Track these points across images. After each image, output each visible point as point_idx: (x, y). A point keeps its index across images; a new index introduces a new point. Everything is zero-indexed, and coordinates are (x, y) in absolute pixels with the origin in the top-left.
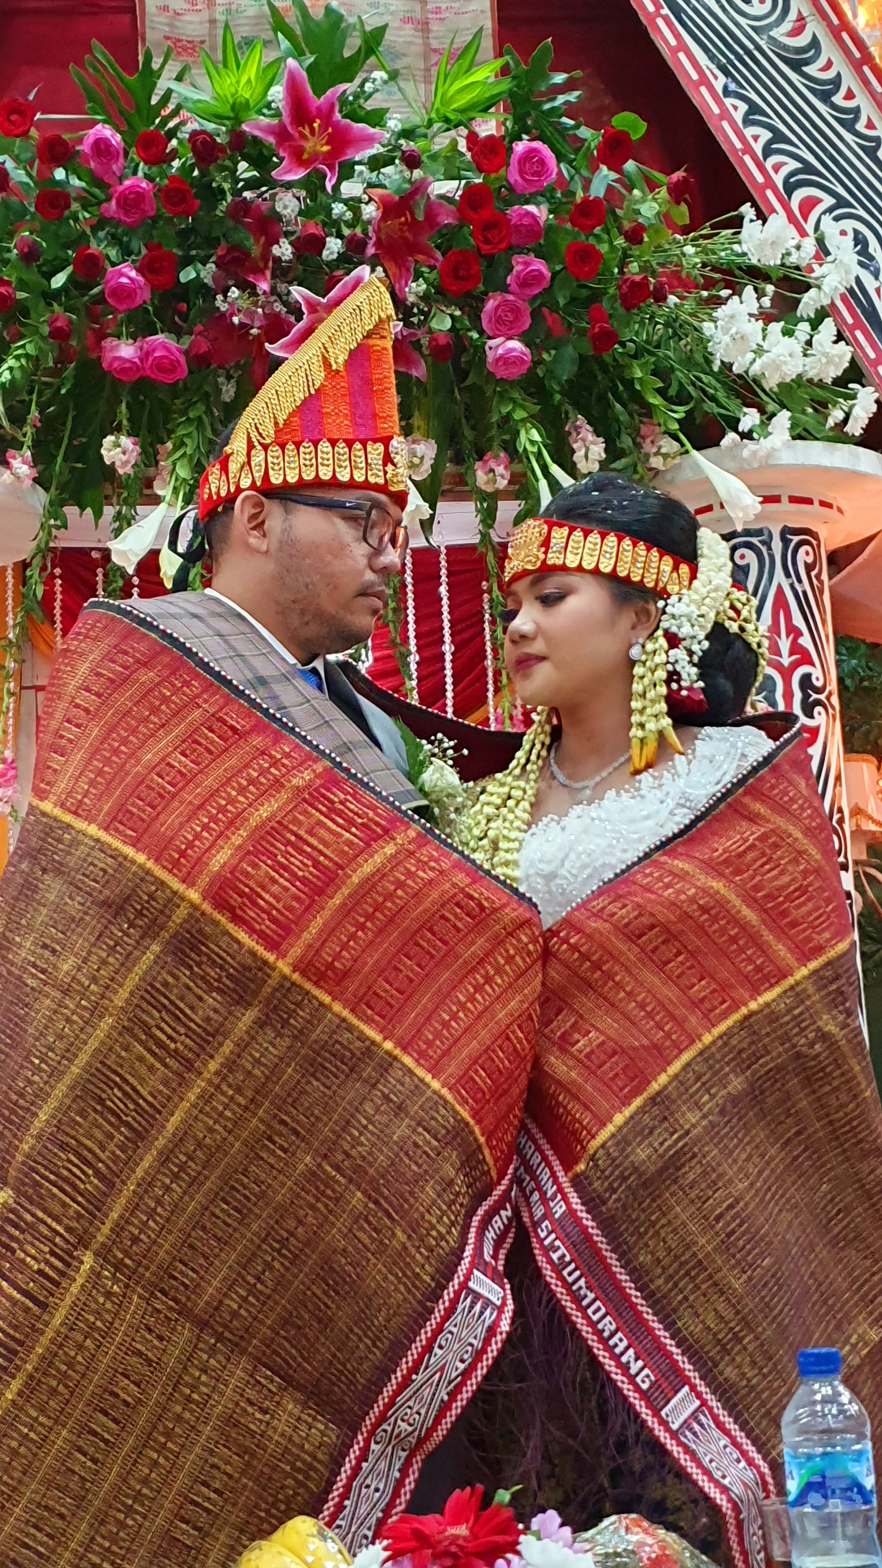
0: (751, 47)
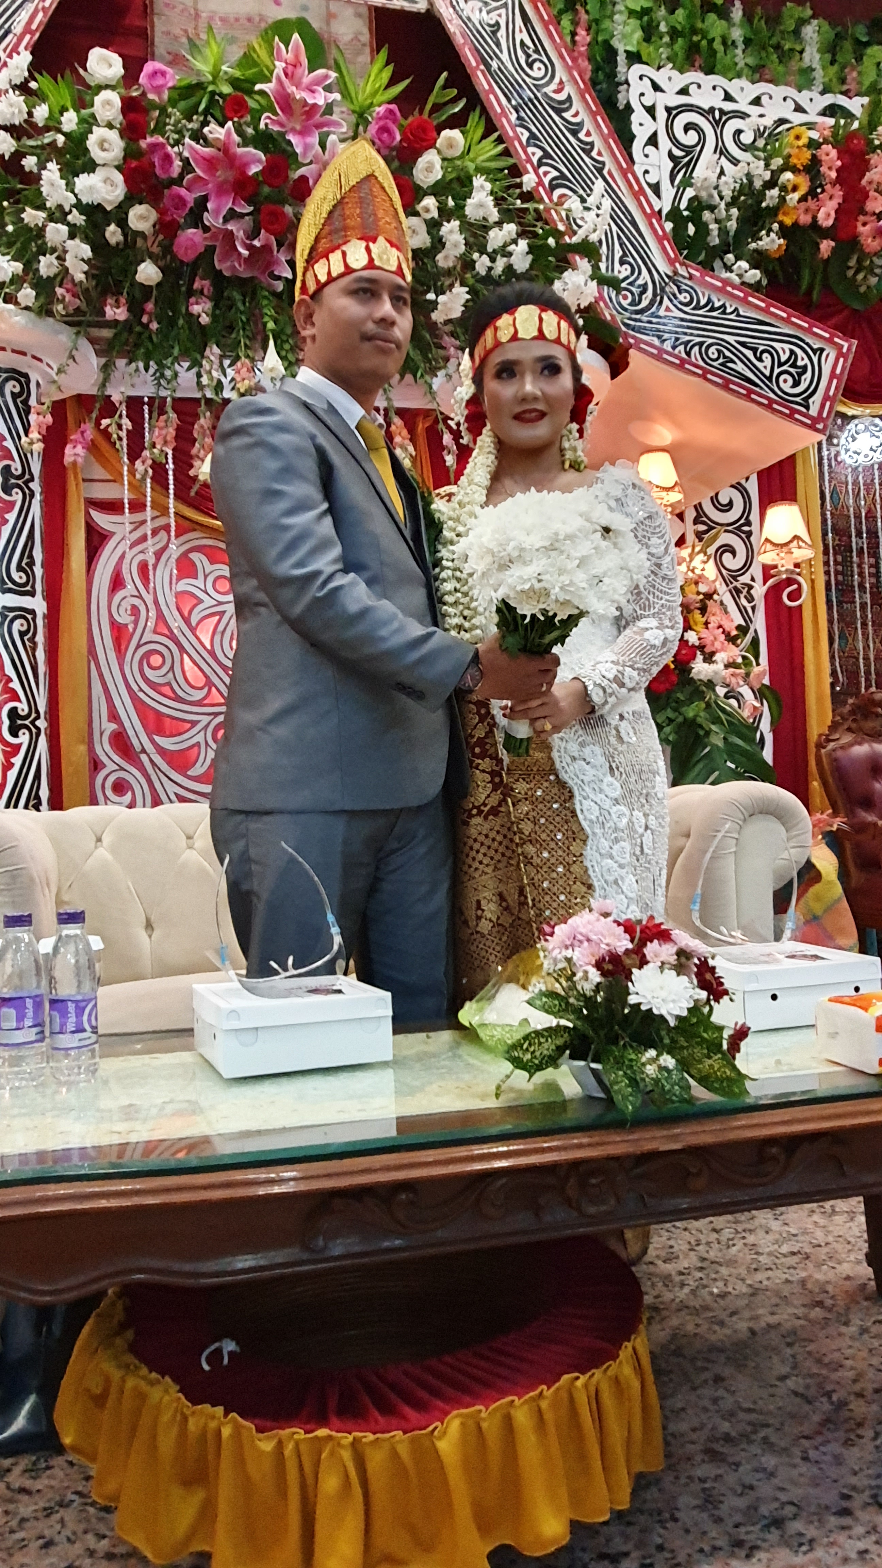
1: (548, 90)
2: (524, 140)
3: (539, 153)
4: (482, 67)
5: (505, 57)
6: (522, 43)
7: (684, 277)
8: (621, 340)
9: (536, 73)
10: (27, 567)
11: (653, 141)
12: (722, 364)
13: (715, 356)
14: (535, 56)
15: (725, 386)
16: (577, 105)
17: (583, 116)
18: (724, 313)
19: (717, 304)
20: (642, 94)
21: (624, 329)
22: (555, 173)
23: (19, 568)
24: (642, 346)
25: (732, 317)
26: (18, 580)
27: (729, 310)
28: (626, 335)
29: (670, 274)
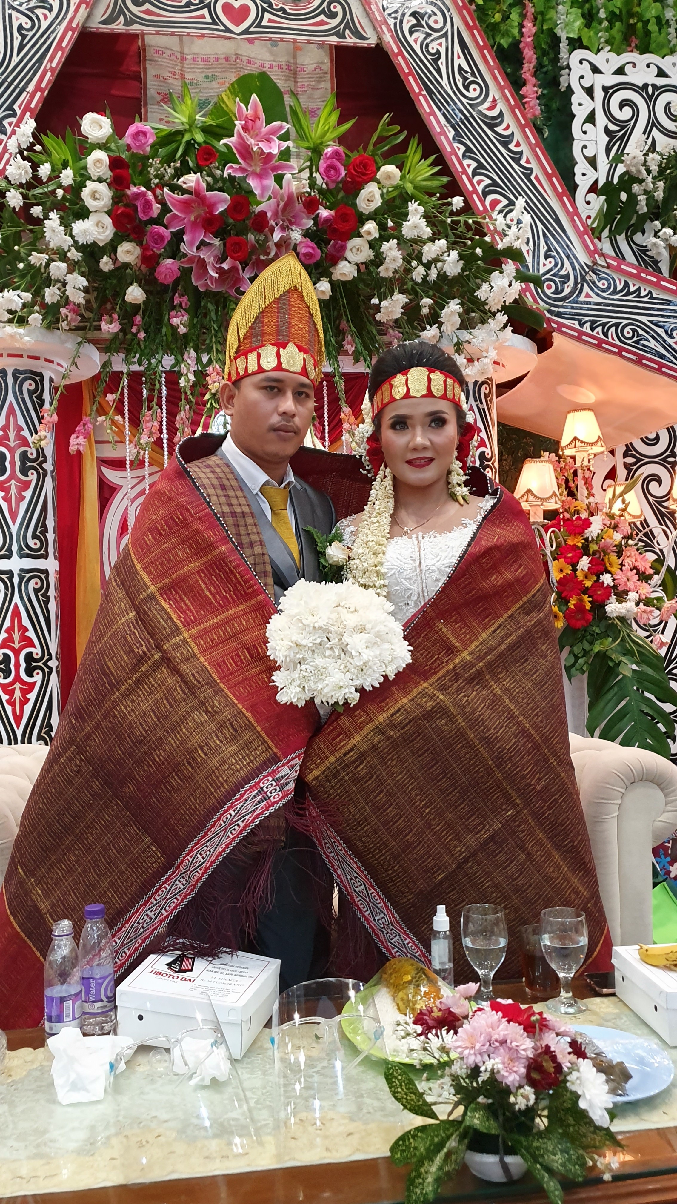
0: (468, 115)
1: (483, 108)
2: (460, 154)
3: (474, 164)
4: (424, 92)
5: (444, 82)
6: (460, 68)
7: (602, 266)
8: (545, 326)
9: (472, 94)
10: (41, 534)
11: (591, 118)
12: (637, 342)
13: (630, 335)
14: (472, 79)
15: (639, 361)
16: (508, 119)
17: (514, 128)
18: (639, 296)
19: (632, 289)
20: (582, 77)
21: (548, 315)
22: (488, 181)
23: (34, 537)
24: (563, 329)
25: (646, 299)
26: (33, 546)
27: (643, 294)
28: (549, 321)
29: (591, 264)
